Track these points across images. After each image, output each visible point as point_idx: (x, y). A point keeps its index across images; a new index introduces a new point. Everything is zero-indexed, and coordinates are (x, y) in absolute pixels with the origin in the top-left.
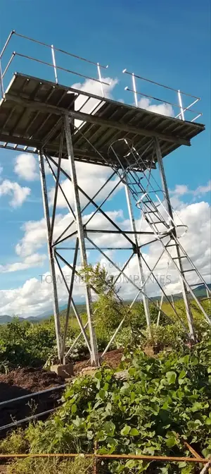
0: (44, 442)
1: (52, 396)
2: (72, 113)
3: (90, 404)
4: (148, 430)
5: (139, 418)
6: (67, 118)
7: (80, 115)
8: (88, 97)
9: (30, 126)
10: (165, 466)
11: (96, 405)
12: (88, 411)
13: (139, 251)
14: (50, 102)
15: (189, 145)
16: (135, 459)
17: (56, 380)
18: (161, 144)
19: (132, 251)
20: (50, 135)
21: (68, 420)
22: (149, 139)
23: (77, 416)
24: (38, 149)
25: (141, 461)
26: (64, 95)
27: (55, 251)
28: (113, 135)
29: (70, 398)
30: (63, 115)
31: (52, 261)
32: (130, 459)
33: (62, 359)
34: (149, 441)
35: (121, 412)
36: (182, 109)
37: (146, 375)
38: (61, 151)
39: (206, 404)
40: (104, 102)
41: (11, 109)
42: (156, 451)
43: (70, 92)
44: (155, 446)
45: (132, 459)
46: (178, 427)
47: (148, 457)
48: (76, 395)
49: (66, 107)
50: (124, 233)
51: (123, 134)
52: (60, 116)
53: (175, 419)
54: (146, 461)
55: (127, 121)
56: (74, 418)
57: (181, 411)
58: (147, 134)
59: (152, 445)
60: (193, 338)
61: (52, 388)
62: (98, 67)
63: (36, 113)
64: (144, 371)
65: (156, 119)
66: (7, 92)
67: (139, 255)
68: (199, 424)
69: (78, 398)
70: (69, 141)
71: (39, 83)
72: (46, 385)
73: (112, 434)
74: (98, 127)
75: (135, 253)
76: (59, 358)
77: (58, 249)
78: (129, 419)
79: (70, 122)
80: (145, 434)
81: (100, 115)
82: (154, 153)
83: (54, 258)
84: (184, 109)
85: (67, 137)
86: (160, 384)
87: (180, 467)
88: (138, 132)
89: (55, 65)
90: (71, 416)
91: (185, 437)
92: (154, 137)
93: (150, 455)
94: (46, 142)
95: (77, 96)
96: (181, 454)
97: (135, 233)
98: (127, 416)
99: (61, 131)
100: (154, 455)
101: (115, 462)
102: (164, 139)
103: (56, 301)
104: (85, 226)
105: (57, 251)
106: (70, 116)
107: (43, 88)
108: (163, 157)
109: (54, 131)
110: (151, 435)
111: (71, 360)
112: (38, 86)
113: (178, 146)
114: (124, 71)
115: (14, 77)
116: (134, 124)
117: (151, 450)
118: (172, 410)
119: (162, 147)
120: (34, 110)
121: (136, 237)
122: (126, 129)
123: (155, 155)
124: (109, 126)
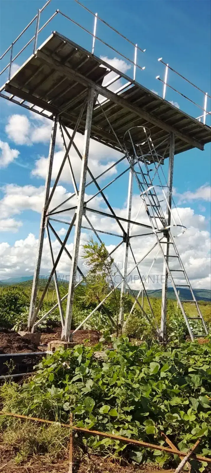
0: (20, 403)
1: (25, 360)
2: (98, 88)
3: (67, 376)
4: (127, 413)
5: (117, 400)
6: (93, 91)
7: (106, 92)
8: (119, 76)
9: (52, 90)
10: (140, 451)
11: (75, 379)
12: (65, 382)
13: (128, 240)
14: (80, 70)
15: (202, 149)
16: (113, 438)
17: (29, 346)
18: (176, 142)
19: (122, 239)
20: (70, 104)
21: (43, 388)
22: (166, 133)
23: (53, 386)
24: (54, 114)
25: (118, 442)
26: (96, 68)
27: (48, 222)
28: (132, 120)
29: (47, 367)
30: (90, 88)
31: (43, 230)
32: (107, 437)
33: (31, 327)
34: (127, 424)
35: (102, 390)
36: (205, 112)
37: (126, 361)
38: (78, 123)
39: (186, 400)
40: (133, 85)
41: (38, 68)
42: (132, 435)
43: (102, 66)
44: (132, 430)
45: (109, 437)
46: (156, 416)
47: (125, 439)
48: (55, 365)
49: (94, 80)
50: (118, 219)
51: (143, 122)
52: (85, 88)
53: (153, 408)
54: (122, 442)
55: (149, 110)
56: (50, 386)
57: (159, 402)
58: (165, 128)
59: (129, 429)
60: (162, 335)
61: (25, 353)
62: (136, 49)
63: (62, 78)
64: (124, 357)
65: (178, 116)
66: (40, 48)
67: (128, 245)
68: (177, 418)
69: (56, 368)
70: (89, 114)
71: (75, 48)
72: (20, 348)
73: (91, 410)
74: (120, 108)
75: (124, 241)
76: (29, 326)
77: (51, 219)
78: (108, 399)
79: (95, 96)
80: (123, 417)
81: (125, 97)
82: (167, 147)
83: (45, 227)
84: (207, 112)
85: (88, 110)
86: (141, 371)
87: (155, 454)
88: (158, 124)
89: (94, 34)
90: (46, 384)
91: (162, 428)
92: (172, 133)
93: (127, 437)
94: (64, 111)
95: (108, 72)
96: (156, 442)
97: (129, 221)
98: (106, 395)
99: (83, 102)
100: (130, 438)
101: (93, 437)
102: (180, 138)
103: (38, 270)
104: (85, 203)
105: (50, 221)
106: (96, 90)
107: (77, 55)
108: (175, 154)
109: (76, 100)
110: (129, 418)
111: (38, 330)
112: (73, 51)
113: (191, 147)
114: (159, 59)
115: (52, 35)
116: (156, 115)
117: (128, 433)
118: (152, 399)
119: (177, 144)
120: (62, 75)
121: (129, 226)
122: (146, 117)
123: (168, 151)
124: (131, 110)
